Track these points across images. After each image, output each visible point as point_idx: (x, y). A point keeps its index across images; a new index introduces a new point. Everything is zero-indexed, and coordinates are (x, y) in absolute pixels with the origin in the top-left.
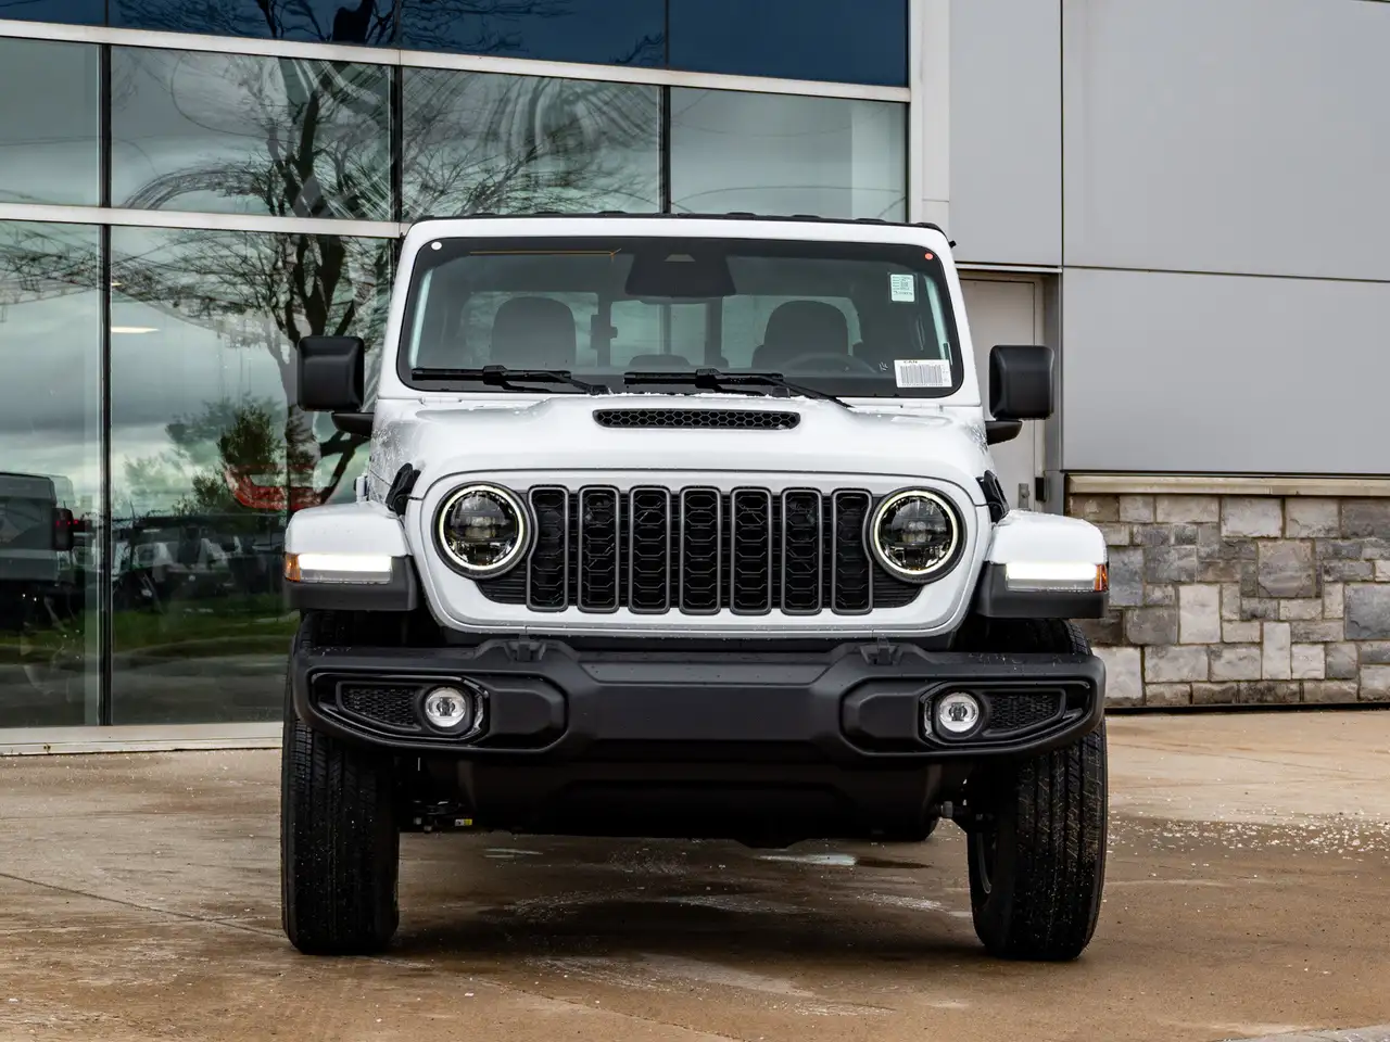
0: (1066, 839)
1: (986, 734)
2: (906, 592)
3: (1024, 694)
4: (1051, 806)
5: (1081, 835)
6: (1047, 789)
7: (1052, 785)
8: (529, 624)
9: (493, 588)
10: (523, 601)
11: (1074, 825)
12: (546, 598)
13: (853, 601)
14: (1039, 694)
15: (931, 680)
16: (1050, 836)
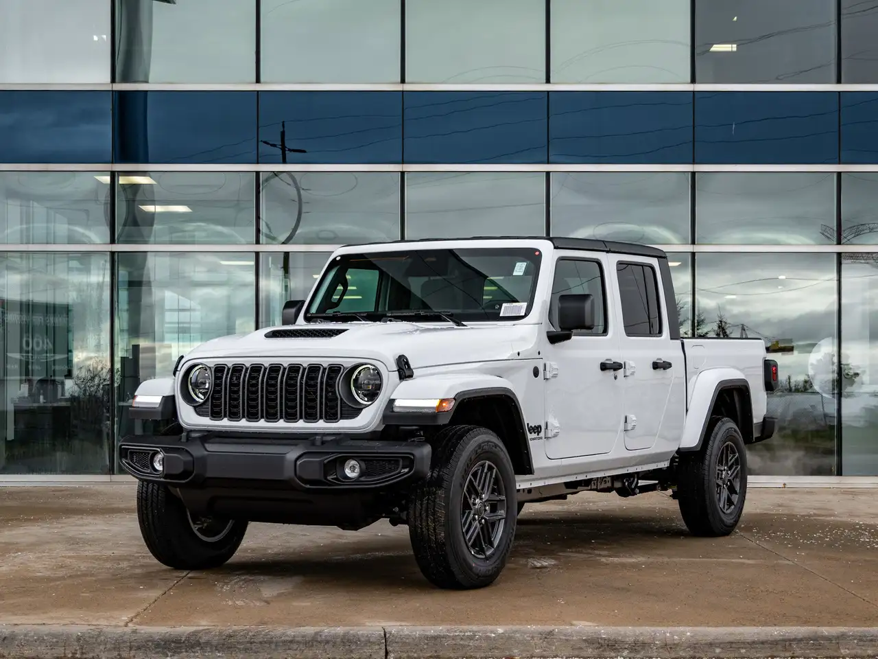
0: (428, 530)
1: (362, 479)
2: (355, 411)
3: (383, 460)
4: (421, 514)
5: (435, 529)
6: (419, 506)
7: (421, 505)
8: (209, 426)
9: (199, 410)
10: (207, 416)
11: (432, 525)
12: (216, 415)
13: (331, 416)
14: (390, 461)
15: (333, 453)
16: (421, 528)
